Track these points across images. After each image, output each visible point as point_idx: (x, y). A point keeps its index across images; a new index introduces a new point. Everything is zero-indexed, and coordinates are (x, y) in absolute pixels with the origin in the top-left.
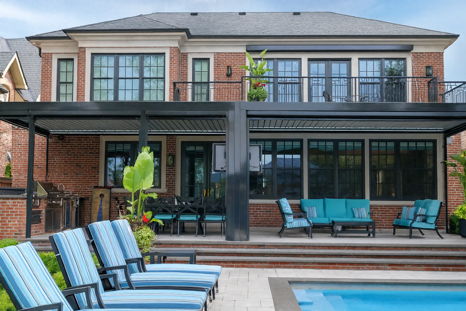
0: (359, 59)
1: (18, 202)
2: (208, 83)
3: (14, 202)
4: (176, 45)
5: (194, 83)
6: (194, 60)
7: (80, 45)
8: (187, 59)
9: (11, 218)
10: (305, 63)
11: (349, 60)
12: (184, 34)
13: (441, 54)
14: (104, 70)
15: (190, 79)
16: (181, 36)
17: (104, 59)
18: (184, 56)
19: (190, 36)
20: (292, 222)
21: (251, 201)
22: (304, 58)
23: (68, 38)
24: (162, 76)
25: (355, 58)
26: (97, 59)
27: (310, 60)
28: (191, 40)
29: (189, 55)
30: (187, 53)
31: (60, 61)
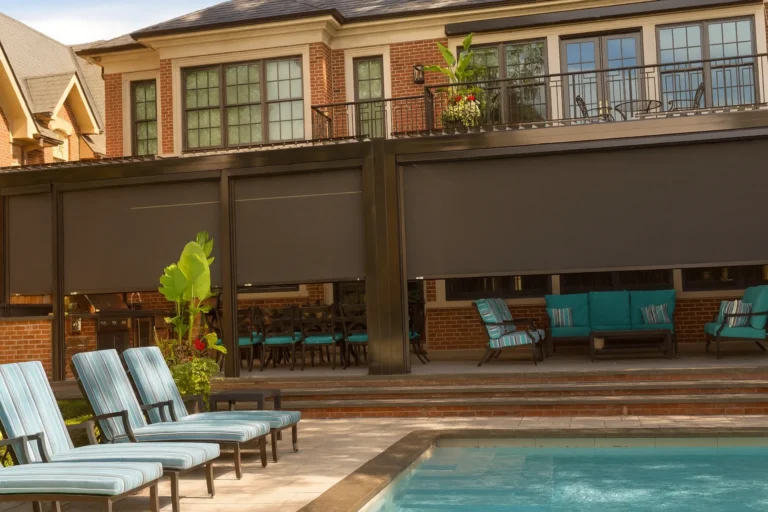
0: (657, 26)
1: (41, 327)
2: (382, 100)
3: (35, 327)
4: (319, 38)
5: (358, 104)
6: (356, 60)
8: (342, 61)
10: (553, 44)
11: (638, 30)
12: (330, 18)
15: (350, 98)
16: (328, 22)
18: (337, 56)
19: (343, 21)
20: (500, 338)
22: (553, 36)
23: (141, 46)
24: (299, 95)
25: (648, 25)
27: (563, 38)
28: (345, 27)
29: (346, 52)
30: (342, 50)
31: (135, 85)
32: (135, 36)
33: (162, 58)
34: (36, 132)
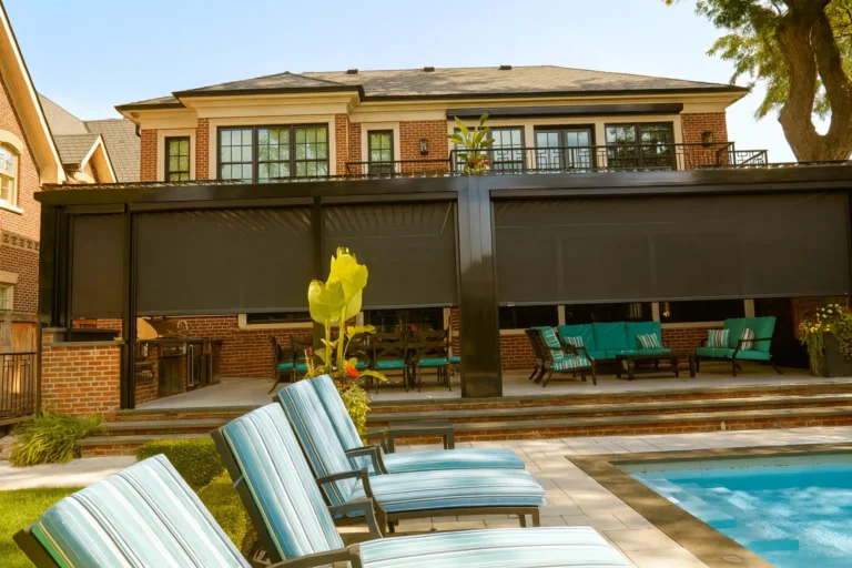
0: (605, 125)
1: (109, 353)
3: (102, 353)
4: (344, 110)
6: (370, 132)
7: (202, 115)
8: (360, 132)
9: (97, 379)
10: (529, 131)
11: (592, 126)
12: (356, 93)
13: (722, 115)
14: (236, 151)
16: (353, 97)
17: (236, 134)
18: (356, 127)
19: (363, 98)
20: (562, 362)
21: (503, 332)
22: (529, 125)
23: (181, 106)
24: (324, 157)
25: (599, 123)
26: (225, 135)
27: (536, 128)
28: (363, 104)
29: (362, 125)
30: (359, 123)
31: (168, 140)
32: (177, 95)
33: (200, 116)
34: (64, 179)
